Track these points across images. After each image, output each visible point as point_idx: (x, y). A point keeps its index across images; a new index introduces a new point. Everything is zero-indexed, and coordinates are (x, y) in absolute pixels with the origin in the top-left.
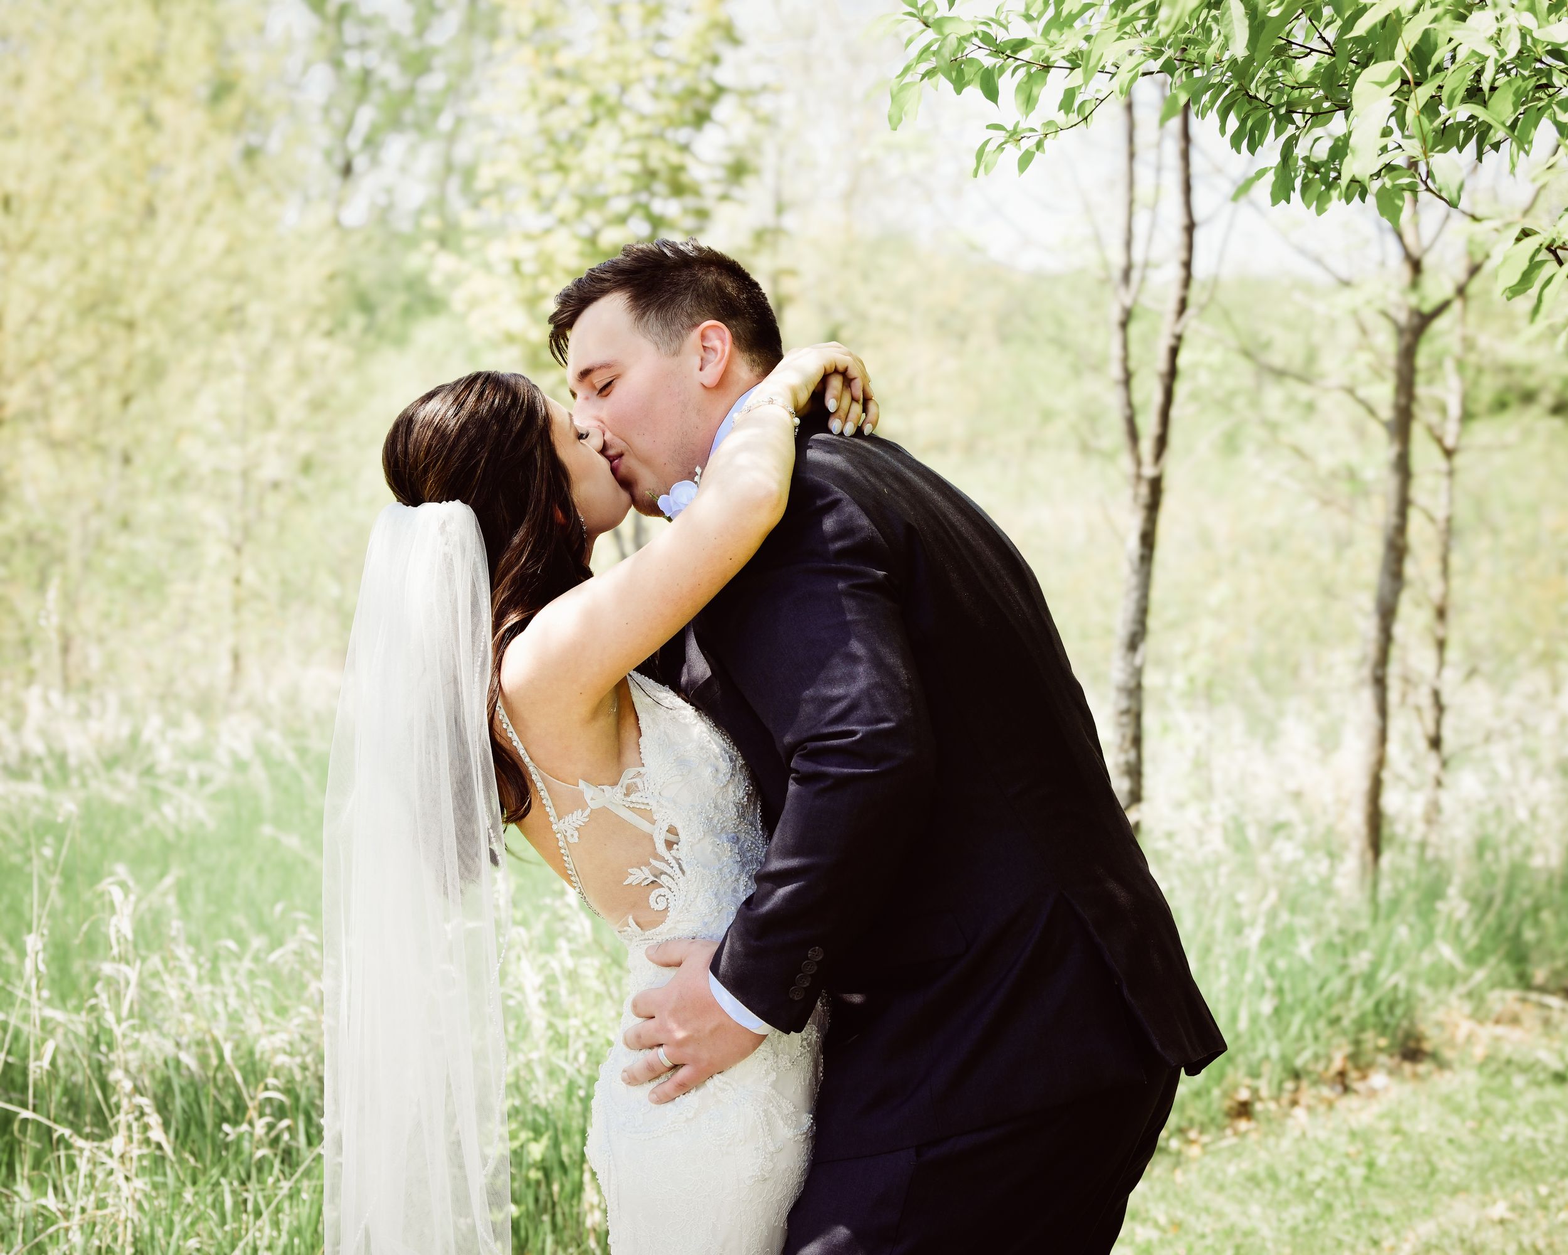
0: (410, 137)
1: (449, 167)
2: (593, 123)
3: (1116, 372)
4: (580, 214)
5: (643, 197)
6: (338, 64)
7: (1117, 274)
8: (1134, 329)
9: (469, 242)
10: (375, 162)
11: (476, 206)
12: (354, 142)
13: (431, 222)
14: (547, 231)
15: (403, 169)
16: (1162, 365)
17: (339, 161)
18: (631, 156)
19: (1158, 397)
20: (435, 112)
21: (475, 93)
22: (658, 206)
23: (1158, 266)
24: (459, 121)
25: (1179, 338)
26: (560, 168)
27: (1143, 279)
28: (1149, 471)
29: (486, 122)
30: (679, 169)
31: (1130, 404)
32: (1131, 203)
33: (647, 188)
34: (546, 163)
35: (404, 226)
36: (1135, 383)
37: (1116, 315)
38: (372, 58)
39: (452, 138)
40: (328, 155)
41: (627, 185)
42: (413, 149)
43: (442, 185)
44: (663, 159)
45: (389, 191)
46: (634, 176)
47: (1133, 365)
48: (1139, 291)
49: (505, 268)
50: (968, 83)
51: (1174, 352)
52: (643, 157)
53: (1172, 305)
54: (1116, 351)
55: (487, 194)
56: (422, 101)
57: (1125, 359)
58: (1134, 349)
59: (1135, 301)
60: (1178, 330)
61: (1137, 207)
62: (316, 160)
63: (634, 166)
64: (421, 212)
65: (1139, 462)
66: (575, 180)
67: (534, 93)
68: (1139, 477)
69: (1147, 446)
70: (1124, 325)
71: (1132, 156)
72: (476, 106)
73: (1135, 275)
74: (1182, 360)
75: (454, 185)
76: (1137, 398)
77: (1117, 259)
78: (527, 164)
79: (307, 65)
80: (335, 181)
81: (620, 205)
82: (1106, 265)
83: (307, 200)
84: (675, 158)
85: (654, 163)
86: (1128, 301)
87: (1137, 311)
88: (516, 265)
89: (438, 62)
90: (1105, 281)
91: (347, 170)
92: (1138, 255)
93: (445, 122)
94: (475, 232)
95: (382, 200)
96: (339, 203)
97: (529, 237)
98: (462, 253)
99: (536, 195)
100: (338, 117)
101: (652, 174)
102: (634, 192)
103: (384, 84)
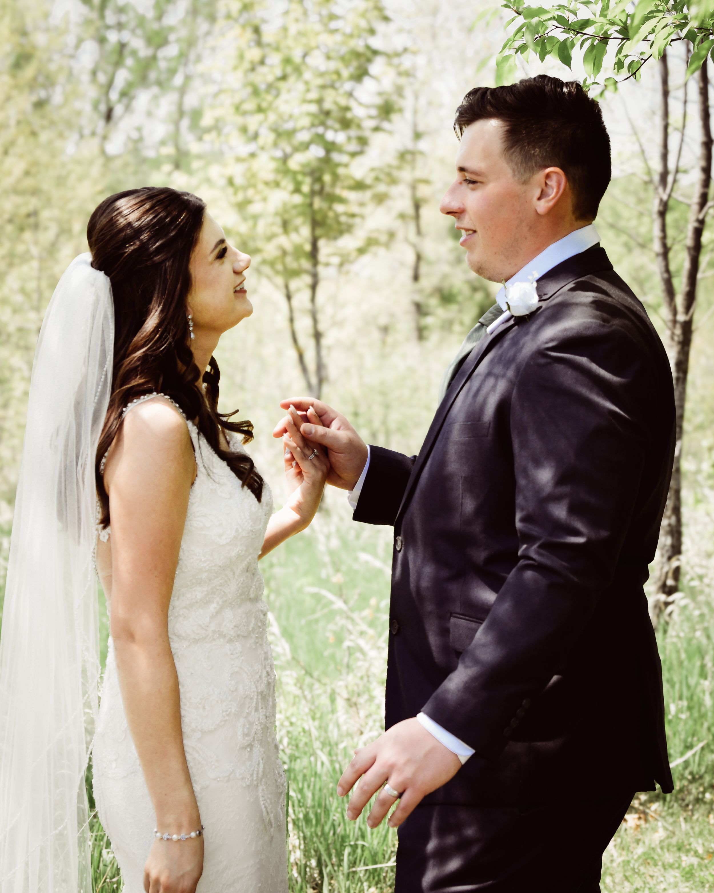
0: (155, 90)
1: (181, 113)
2: (284, 78)
3: (657, 247)
4: (275, 145)
5: (320, 130)
6: (102, 41)
7: (656, 178)
8: (670, 217)
9: (195, 164)
10: (128, 108)
11: (200, 139)
12: (114, 96)
13: (169, 150)
14: (253, 155)
15: (149, 114)
16: (689, 242)
17: (103, 108)
18: (310, 102)
19: (687, 265)
20: (172, 72)
21: (199, 59)
22: (330, 136)
23: (685, 172)
24: (188, 78)
25: (702, 222)
26: (260, 110)
27: (675, 181)
28: (681, 317)
29: (206, 79)
30: (347, 109)
31: (667, 270)
32: (666, 127)
33: (323, 124)
34: (250, 105)
35: (151, 154)
36: (671, 255)
37: (656, 206)
38: (126, 36)
39: (183, 91)
40: (96, 106)
41: (306, 121)
42: (156, 98)
43: (177, 124)
44: (336, 103)
45: (139, 129)
46: (313, 115)
47: (669, 242)
48: (672, 190)
49: (222, 182)
50: (549, 52)
51: (698, 232)
52: (320, 101)
53: (696, 199)
54: (657, 232)
55: (208, 130)
56: (162, 65)
57: (664, 238)
58: (670, 232)
59: (670, 196)
60: (701, 217)
61: (670, 130)
62: (87, 108)
63: (313, 108)
64: (163, 143)
65: (675, 312)
66: (272, 117)
67: (241, 57)
68: (675, 322)
69: (680, 300)
70: (662, 214)
71: (666, 93)
72: (201, 68)
73: (670, 179)
74: (706, 238)
75: (185, 123)
76: (673, 267)
77: (657, 166)
78: (237, 108)
79: (80, 41)
80: (101, 123)
81: (304, 136)
82: (649, 172)
83: (82, 136)
84: (343, 101)
85: (328, 105)
86: (665, 197)
87: (671, 203)
88: (231, 182)
89: (172, 37)
90: (647, 183)
91: (109, 116)
92: (671, 165)
93: (178, 80)
94: (199, 157)
95: (135, 135)
96: (105, 138)
97: (239, 160)
98: (190, 172)
99: (244, 130)
100: (102, 78)
101: (328, 113)
102: (313, 125)
103: (134, 53)
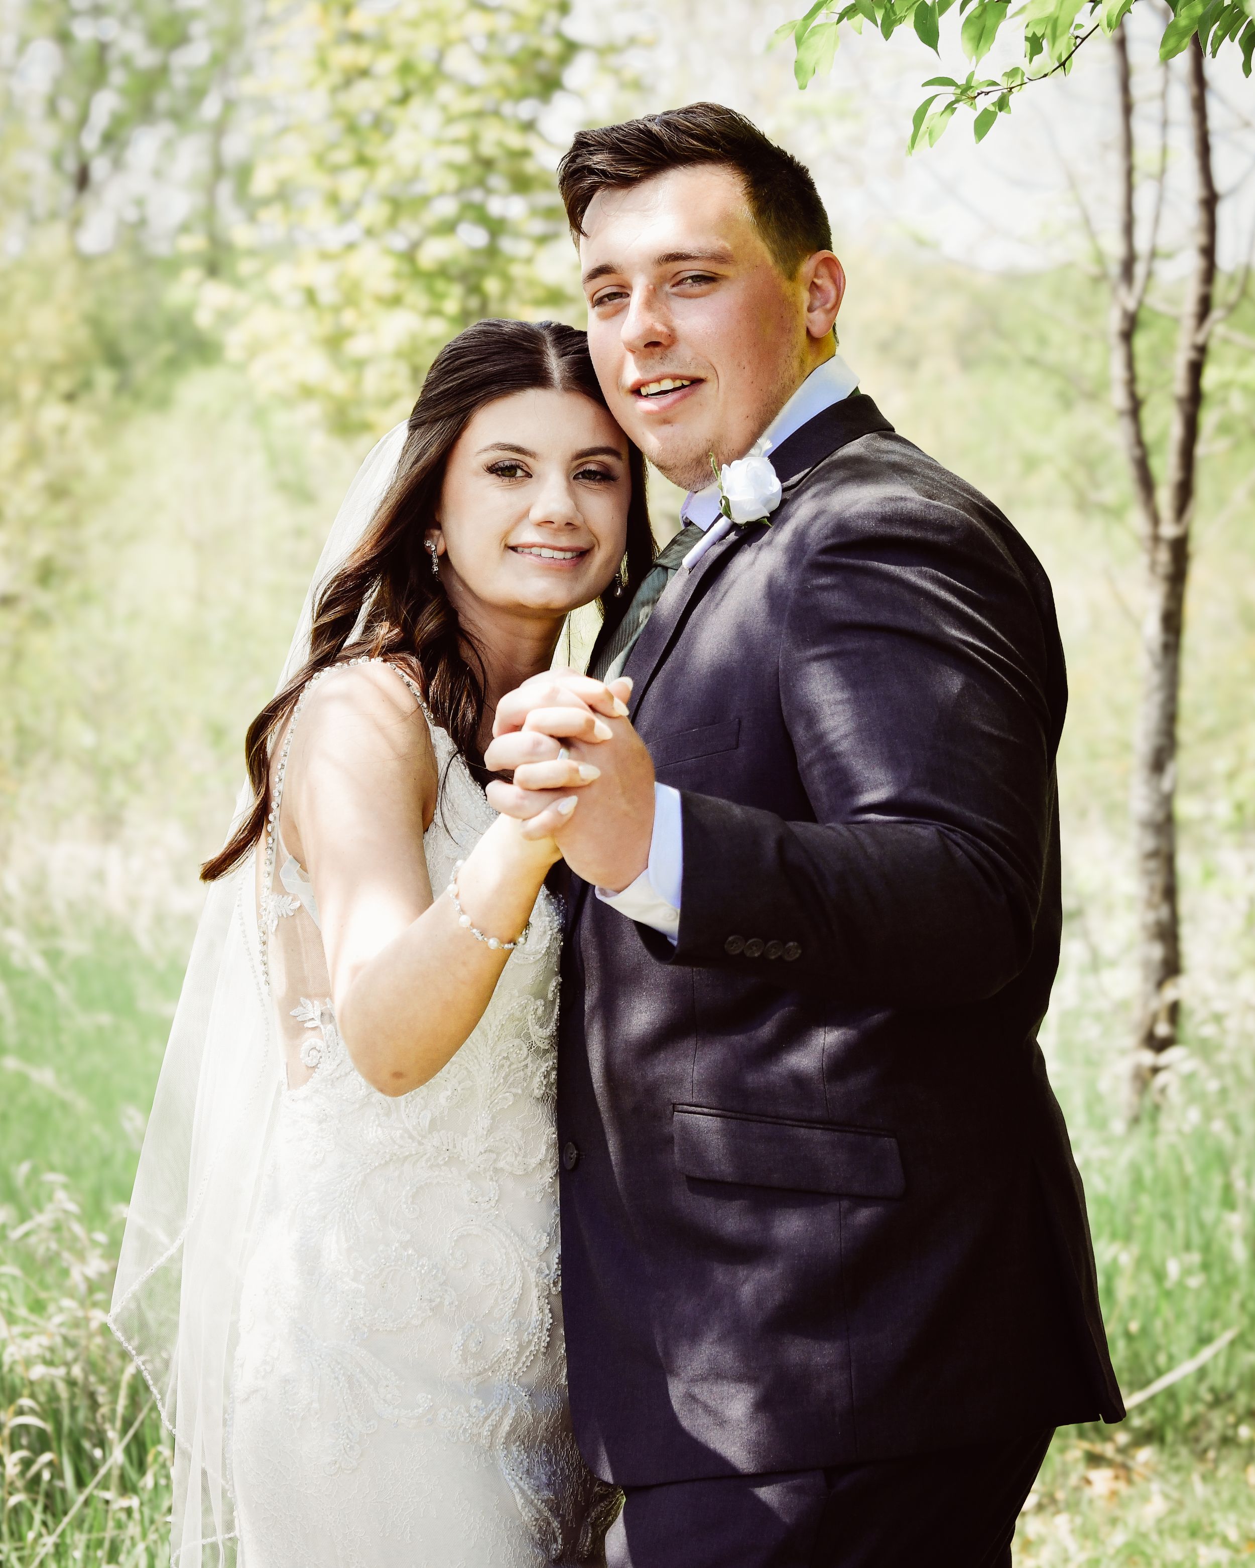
0: (165, 129)
1: (218, 170)
2: (404, 99)
3: (1119, 398)
4: (392, 222)
5: (477, 196)
6: (64, 38)
7: (1115, 269)
8: (1141, 342)
9: (245, 267)
10: (118, 164)
11: (252, 218)
12: (91, 141)
13: (194, 243)
14: (351, 246)
15: (158, 174)
16: (1180, 387)
17: (71, 165)
18: (456, 142)
19: (1176, 430)
20: (197, 94)
21: (248, 68)
22: (496, 206)
23: (1169, 256)
24: (229, 105)
25: (1202, 350)
26: (362, 161)
27: (1150, 275)
28: (1169, 530)
29: (264, 105)
30: (525, 154)
31: (1139, 441)
32: (1129, 172)
33: (481, 183)
34: (343, 155)
35: (161, 248)
36: (1146, 414)
37: (1114, 322)
38: (110, 29)
39: (219, 129)
40: (57, 162)
41: (451, 181)
42: (168, 146)
43: (210, 192)
44: (500, 143)
45: (140, 203)
46: (460, 169)
47: (1141, 389)
48: (1145, 290)
49: (296, 299)
50: (899, 23)
51: (1196, 369)
52: (473, 140)
53: (1189, 306)
54: (1118, 371)
55: (266, 202)
56: (179, 81)
57: (1132, 381)
58: (1143, 368)
59: (1140, 303)
60: (1200, 339)
61: (1137, 177)
62: (40, 166)
63: (461, 155)
64: (185, 228)
65: (1155, 519)
66: (384, 177)
67: (323, 64)
68: (1156, 539)
69: (1165, 497)
70: (1127, 336)
71: (1128, 109)
72: (251, 85)
73: (1140, 270)
74: (1210, 378)
75: (225, 190)
76: (1150, 433)
77: (1114, 248)
78: (320, 160)
79: (23, 44)
80: (67, 192)
81: (446, 207)
82: (1100, 257)
83: (33, 221)
84: (515, 140)
85: (488, 149)
86: (1131, 305)
87: (1144, 315)
88: (311, 296)
89: (197, 29)
90: (1099, 279)
91: (83, 180)
92: (1142, 244)
93: (211, 108)
94: (252, 253)
95: (131, 215)
96: (76, 224)
97: (325, 256)
98: (239, 283)
99: (333, 199)
100: (68, 109)
101: (488, 164)
102: (460, 190)
103: (126, 62)
